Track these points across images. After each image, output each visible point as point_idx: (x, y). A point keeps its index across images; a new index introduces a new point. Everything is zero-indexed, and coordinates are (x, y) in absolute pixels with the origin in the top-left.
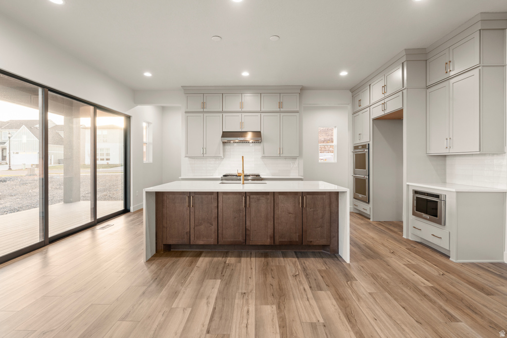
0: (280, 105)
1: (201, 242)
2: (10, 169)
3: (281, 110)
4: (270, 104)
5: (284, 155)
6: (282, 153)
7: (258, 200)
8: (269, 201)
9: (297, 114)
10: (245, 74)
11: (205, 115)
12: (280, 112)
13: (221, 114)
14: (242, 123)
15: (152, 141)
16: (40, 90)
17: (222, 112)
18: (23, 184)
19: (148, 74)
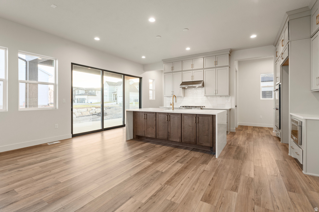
0: (216, 63)
1: (149, 136)
2: (117, 104)
3: (217, 66)
4: (209, 63)
5: (218, 95)
6: (217, 93)
7: (174, 117)
8: (179, 119)
9: (227, 67)
10: (188, 49)
11: (173, 73)
12: (216, 67)
13: (181, 72)
14: (192, 76)
15: (155, 89)
16: (101, 71)
17: (182, 71)
18: (116, 110)
19: (144, 57)
